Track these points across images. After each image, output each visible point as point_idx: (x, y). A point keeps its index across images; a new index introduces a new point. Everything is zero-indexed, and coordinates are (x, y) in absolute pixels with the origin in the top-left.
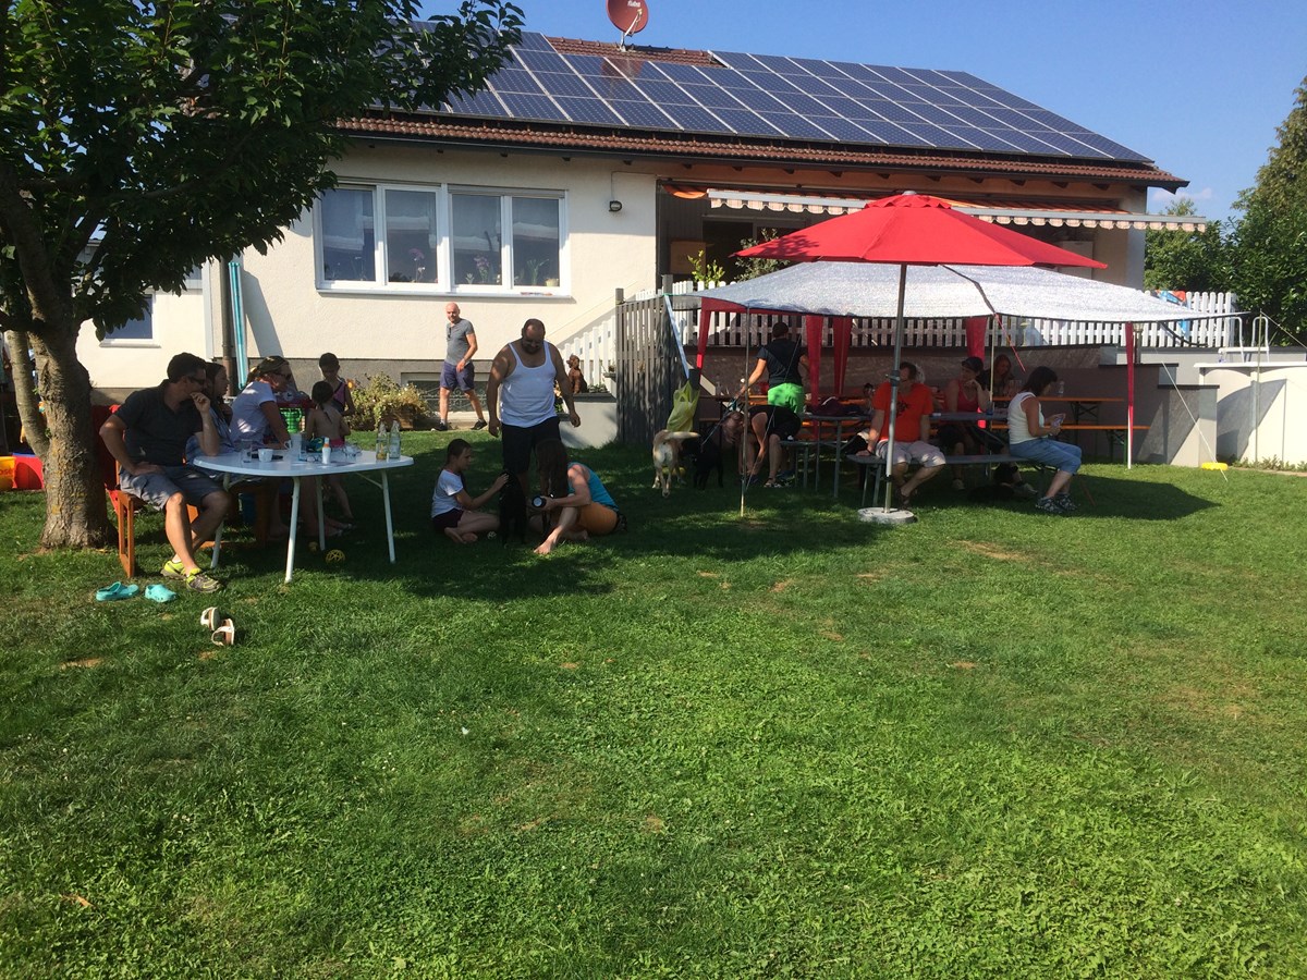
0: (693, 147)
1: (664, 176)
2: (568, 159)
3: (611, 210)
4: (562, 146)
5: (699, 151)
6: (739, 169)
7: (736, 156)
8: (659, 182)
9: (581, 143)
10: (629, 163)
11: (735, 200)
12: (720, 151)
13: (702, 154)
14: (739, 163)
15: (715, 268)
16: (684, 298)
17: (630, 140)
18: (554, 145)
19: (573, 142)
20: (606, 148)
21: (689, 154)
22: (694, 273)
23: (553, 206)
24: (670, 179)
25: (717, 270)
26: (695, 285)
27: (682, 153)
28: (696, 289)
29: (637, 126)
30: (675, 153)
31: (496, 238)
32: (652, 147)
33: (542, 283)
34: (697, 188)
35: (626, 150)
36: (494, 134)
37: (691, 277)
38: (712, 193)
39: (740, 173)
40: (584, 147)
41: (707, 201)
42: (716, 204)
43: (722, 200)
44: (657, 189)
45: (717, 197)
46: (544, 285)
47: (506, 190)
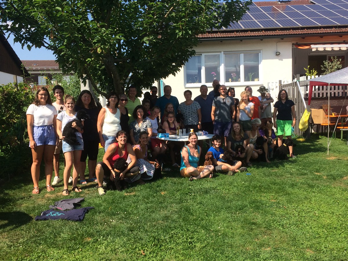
0: (305, 31)
1: (294, 42)
2: (262, 40)
3: (277, 55)
4: (260, 36)
5: (307, 33)
6: (322, 37)
7: (321, 33)
8: (293, 44)
9: (266, 34)
10: (282, 39)
11: (321, 48)
12: (315, 32)
13: (309, 34)
14: (321, 35)
15: (314, 71)
16: (303, 82)
17: (283, 31)
18: (258, 36)
19: (264, 34)
20: (275, 35)
21: (304, 34)
22: (306, 73)
23: (257, 56)
24: (297, 43)
25: (315, 72)
26: (307, 77)
27: (301, 34)
28: (307, 79)
29: (285, 27)
30: (299, 34)
31: (238, 67)
32: (291, 33)
33: (253, 80)
34: (306, 45)
35: (282, 35)
36: (238, 34)
37: (305, 75)
38: (312, 46)
39: (322, 38)
40: (267, 35)
41: (311, 49)
42: (313, 50)
43: (316, 48)
44: (292, 47)
45: (314, 47)
46: (254, 81)
47: (242, 52)
